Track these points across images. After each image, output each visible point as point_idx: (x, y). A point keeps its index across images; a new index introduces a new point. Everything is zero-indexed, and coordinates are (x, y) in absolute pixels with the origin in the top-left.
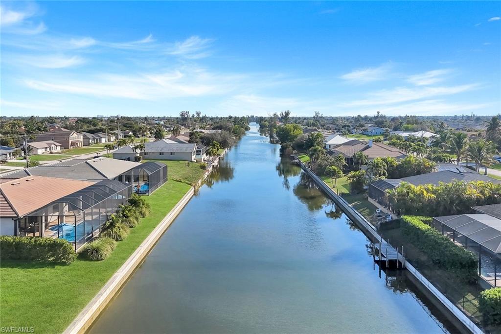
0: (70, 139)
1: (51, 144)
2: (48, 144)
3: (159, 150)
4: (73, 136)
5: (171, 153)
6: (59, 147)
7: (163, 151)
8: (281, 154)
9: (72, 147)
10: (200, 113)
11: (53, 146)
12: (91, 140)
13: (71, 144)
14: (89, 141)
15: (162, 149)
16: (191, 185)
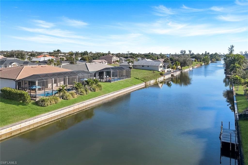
0: (112, 59)
1: (103, 61)
2: (101, 61)
3: (142, 64)
4: (114, 58)
5: (148, 66)
6: (107, 63)
7: (144, 65)
8: (225, 72)
9: (113, 63)
10: (191, 51)
11: (103, 62)
12: (123, 61)
13: (113, 62)
14: (122, 61)
15: (144, 64)
16: (143, 81)
